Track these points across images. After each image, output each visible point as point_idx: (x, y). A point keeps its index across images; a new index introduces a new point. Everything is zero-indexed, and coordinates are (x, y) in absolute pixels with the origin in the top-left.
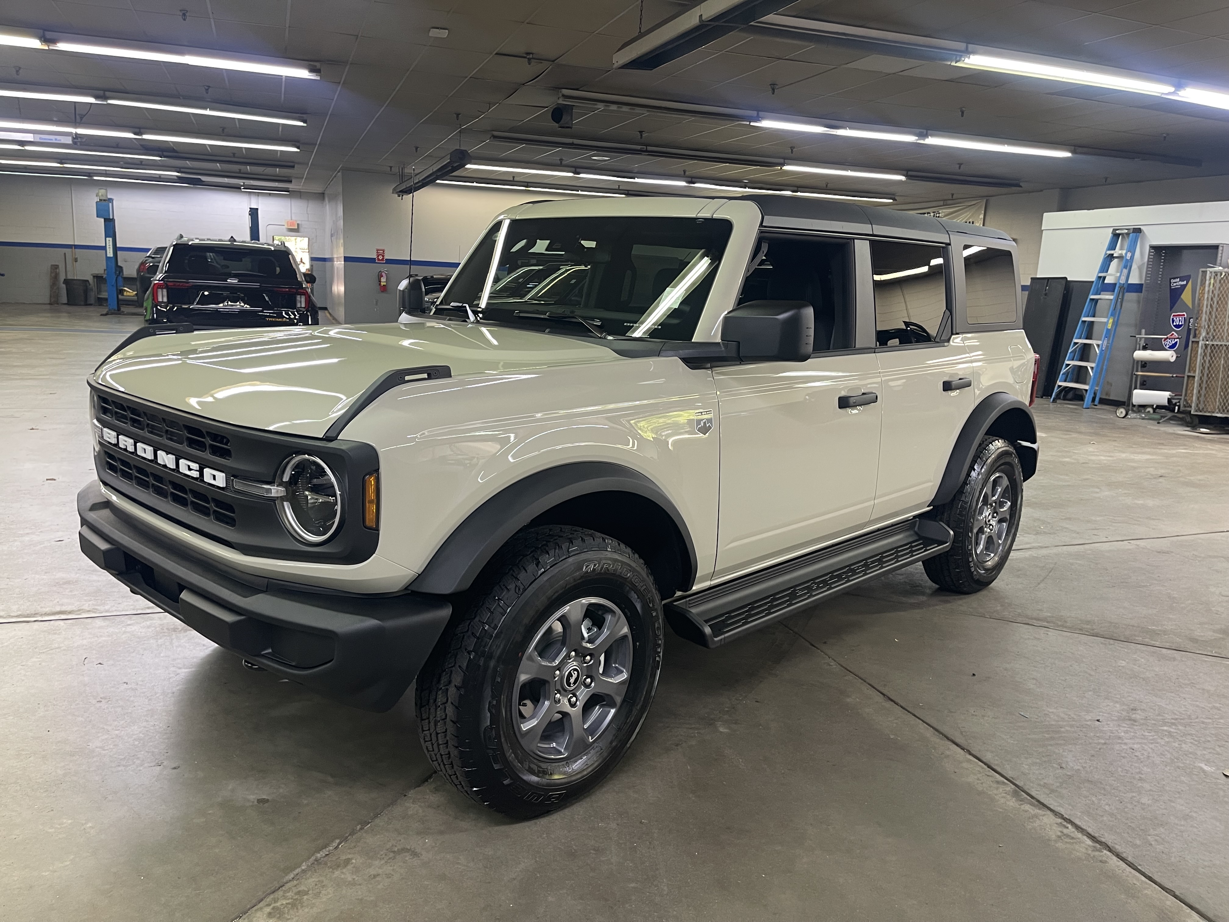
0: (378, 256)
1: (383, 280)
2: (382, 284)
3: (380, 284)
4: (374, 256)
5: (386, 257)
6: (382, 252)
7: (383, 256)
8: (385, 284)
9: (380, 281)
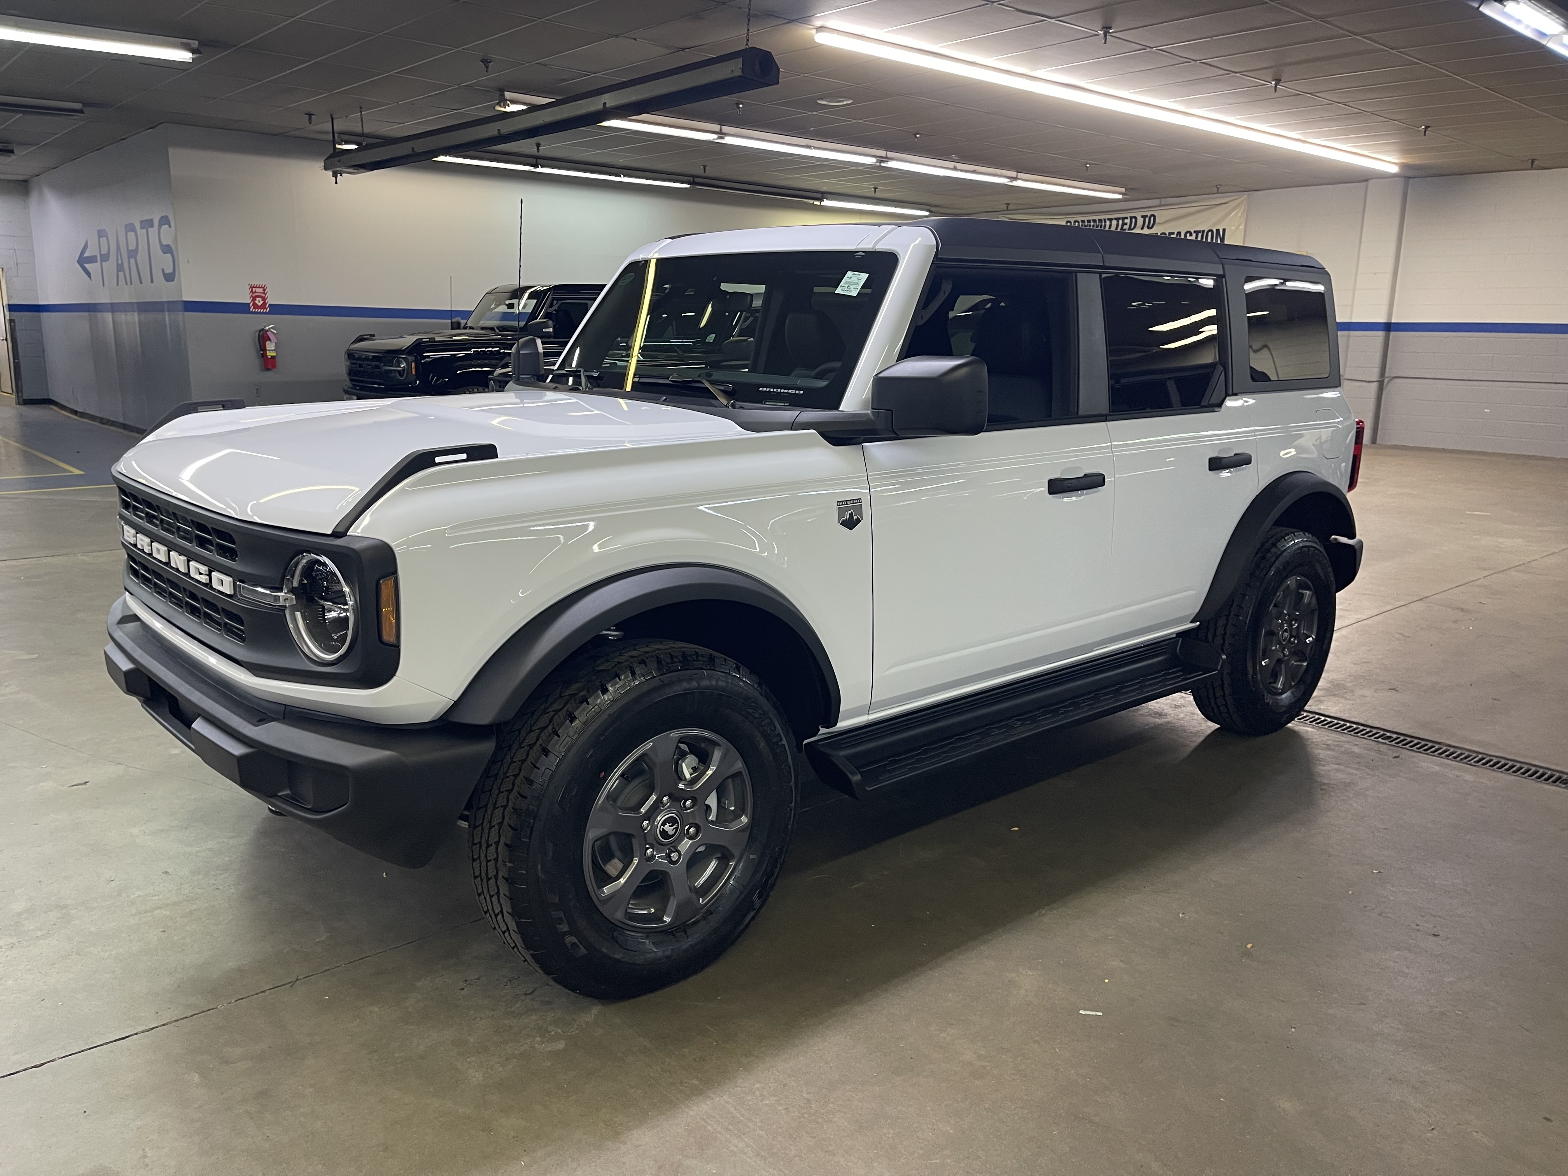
0: (254, 299)
1: (270, 346)
2: (270, 354)
3: (264, 355)
4: (248, 300)
5: (270, 301)
6: (261, 290)
7: (264, 299)
8: (274, 354)
9: (263, 349)
